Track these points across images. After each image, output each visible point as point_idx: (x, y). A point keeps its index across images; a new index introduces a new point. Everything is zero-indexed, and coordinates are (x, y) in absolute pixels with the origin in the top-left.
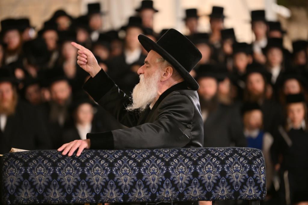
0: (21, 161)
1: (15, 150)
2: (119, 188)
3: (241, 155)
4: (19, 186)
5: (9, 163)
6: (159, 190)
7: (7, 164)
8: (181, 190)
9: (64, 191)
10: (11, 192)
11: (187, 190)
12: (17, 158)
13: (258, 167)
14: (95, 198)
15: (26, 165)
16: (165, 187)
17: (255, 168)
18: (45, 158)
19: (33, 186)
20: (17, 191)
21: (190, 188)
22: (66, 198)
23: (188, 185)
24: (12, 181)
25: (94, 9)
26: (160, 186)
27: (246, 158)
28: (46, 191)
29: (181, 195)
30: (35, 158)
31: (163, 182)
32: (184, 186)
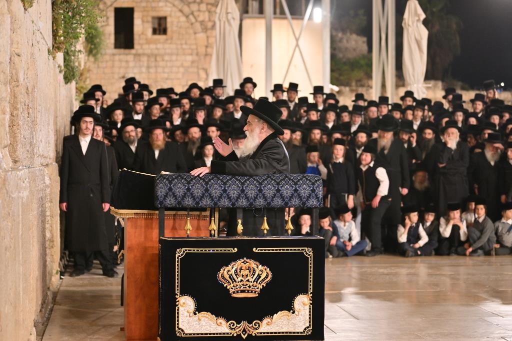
0: (167, 179)
1: (163, 173)
2: (229, 198)
3: (307, 179)
4: (166, 196)
5: (160, 181)
6: (254, 200)
7: (158, 181)
8: (269, 200)
9: (194, 199)
10: (161, 199)
11: (272, 200)
12: (165, 178)
13: (318, 187)
14: (214, 204)
15: (170, 182)
16: (259, 198)
17: (316, 188)
18: (183, 178)
19: (175, 196)
20: (164, 199)
21: (274, 199)
22: (196, 204)
23: (273, 197)
24: (161, 192)
25: (218, 83)
26: (256, 198)
27: (310, 181)
28: (183, 199)
29: (269, 204)
30: (176, 178)
31: (257, 195)
32: (271, 198)
